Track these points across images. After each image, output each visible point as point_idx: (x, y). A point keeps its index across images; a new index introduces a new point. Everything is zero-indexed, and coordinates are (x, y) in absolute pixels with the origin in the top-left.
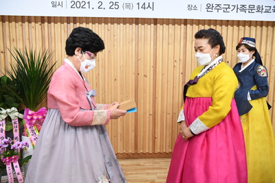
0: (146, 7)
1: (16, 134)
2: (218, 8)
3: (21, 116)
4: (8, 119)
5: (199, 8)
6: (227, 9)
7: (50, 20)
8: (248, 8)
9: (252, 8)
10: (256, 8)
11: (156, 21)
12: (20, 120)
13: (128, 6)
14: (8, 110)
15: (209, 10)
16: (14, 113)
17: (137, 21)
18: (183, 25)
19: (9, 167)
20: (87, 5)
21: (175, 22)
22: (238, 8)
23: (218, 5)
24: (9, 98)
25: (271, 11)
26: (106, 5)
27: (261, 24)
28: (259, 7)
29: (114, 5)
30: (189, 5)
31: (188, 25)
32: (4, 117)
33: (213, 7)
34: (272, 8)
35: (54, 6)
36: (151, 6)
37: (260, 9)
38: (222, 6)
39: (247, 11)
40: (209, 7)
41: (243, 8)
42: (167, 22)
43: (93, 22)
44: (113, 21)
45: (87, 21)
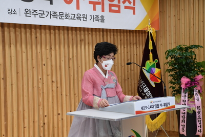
2: (35, 13)
6: (42, 14)
8: (58, 15)
9: (61, 14)
10: (64, 15)
15: (27, 15)
22: (51, 15)
23: (35, 11)
25: (75, 18)
27: (67, 28)
28: (66, 14)
30: (9, 9)
33: (30, 12)
34: (76, 16)
37: (67, 16)
38: (38, 12)
39: (58, 17)
40: (27, 12)
41: (55, 15)
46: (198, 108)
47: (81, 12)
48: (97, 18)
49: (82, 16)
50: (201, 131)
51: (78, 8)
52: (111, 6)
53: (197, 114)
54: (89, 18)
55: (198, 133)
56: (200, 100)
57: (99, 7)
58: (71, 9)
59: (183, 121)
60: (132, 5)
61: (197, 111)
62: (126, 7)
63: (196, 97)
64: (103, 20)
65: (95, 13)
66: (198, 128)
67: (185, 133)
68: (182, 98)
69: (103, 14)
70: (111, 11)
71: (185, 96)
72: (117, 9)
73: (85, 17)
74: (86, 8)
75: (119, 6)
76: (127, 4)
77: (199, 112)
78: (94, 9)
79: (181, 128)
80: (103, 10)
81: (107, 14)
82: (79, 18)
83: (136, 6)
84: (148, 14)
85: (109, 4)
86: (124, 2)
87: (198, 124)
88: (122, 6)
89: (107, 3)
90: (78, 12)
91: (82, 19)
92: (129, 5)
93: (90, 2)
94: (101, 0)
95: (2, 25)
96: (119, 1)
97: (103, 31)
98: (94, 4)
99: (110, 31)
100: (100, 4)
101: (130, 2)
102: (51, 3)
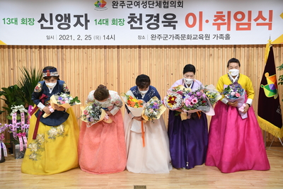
0: (110, 37)
1: (23, 122)
2: (159, 37)
3: (26, 111)
4: (18, 112)
5: (146, 38)
6: (166, 37)
7: (45, 47)
8: (180, 36)
9: (183, 37)
10: (186, 36)
11: (118, 47)
12: (26, 114)
13: (97, 38)
14: (19, 106)
15: (153, 39)
16: (22, 109)
17: (105, 47)
18: (138, 49)
19: (20, 139)
20: (70, 38)
21: (131, 47)
22: (173, 37)
23: (160, 35)
24: (19, 99)
25: (198, 38)
28: (188, 35)
29: (88, 37)
30: (139, 36)
31: (142, 49)
32: (16, 111)
33: (156, 36)
34: (198, 36)
35: (48, 38)
36: (113, 37)
37: (189, 37)
38: (162, 36)
39: (180, 39)
40: (153, 37)
41: (177, 37)
42: (127, 47)
43: (75, 47)
44: (88, 47)
45: (71, 47)
47: (204, 32)
48: (221, 36)
51: (201, 29)
52: (238, 25)
54: (212, 37)
57: (224, 28)
58: (195, 31)
60: (267, 21)
62: (258, 24)
64: (228, 37)
65: (219, 33)
69: (228, 32)
70: (238, 29)
72: (246, 26)
73: (208, 37)
74: (209, 29)
75: (249, 25)
76: (260, 21)
78: (219, 29)
80: (229, 29)
81: (233, 32)
82: (201, 37)
83: (273, 22)
85: (237, 24)
86: (256, 20)
88: (253, 23)
89: (233, 23)
90: (201, 33)
91: (204, 38)
92: (263, 22)
93: (214, 24)
94: (226, 21)
95: (140, 47)
96: (250, 19)
97: (235, 46)
98: (219, 25)
99: (244, 46)
100: (225, 24)
101: (264, 19)
102: (174, 28)
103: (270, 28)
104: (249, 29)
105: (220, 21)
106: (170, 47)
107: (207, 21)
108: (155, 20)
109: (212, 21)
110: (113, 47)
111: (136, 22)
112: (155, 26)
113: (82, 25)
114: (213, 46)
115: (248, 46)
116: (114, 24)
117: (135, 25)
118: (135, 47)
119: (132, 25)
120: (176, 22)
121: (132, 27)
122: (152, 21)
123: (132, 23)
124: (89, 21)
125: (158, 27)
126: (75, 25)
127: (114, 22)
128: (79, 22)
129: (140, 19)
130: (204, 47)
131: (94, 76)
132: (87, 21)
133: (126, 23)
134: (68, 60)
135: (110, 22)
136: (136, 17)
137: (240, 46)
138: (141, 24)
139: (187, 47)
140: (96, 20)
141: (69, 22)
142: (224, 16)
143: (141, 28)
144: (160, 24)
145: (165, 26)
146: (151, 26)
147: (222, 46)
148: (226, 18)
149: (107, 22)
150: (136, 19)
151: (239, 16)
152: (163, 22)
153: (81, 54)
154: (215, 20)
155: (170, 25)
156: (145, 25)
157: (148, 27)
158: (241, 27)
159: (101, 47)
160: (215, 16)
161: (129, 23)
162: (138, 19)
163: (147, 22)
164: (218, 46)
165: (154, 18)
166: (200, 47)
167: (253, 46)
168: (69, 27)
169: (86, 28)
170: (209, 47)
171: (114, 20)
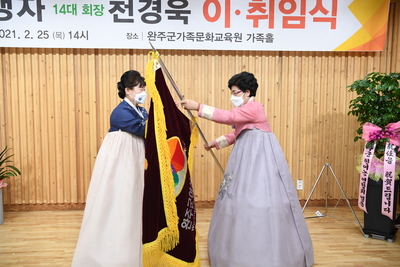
0: (80, 35)
2: (161, 36)
5: (140, 36)
6: (171, 37)
8: (195, 36)
9: (200, 36)
10: (205, 36)
11: (96, 51)
13: (59, 35)
15: (151, 38)
17: (75, 51)
18: (128, 55)
20: (12, 34)
21: (118, 52)
22: (184, 37)
23: (162, 33)
25: (223, 39)
26: (34, 34)
27: (220, 53)
28: (208, 34)
29: (43, 34)
30: (128, 34)
31: (135, 55)
33: (155, 35)
34: (224, 36)
36: (85, 35)
37: (209, 37)
38: (166, 34)
39: (195, 39)
40: (151, 35)
41: (190, 36)
42: (110, 52)
43: (25, 51)
44: (47, 51)
45: (17, 51)
46: (388, 174)
47: (232, 30)
48: (260, 37)
49: (233, 36)
50: (389, 211)
51: (227, 25)
52: (285, 19)
53: (384, 184)
54: (245, 37)
55: (383, 212)
56: (394, 162)
57: (264, 24)
58: (218, 27)
59: (363, 191)
60: (329, 15)
61: (385, 179)
62: (316, 20)
63: (386, 157)
64: (270, 38)
65: (256, 31)
66: (384, 206)
67: (364, 209)
68: (365, 156)
69: (271, 31)
70: (285, 26)
71: (370, 153)
72: (298, 22)
73: (238, 37)
74: (241, 24)
75: (302, 20)
76: (319, 14)
77: (389, 182)
78: (256, 25)
79: (360, 200)
80: (271, 26)
81: (278, 30)
82: (228, 38)
83: (337, 17)
84: (365, 26)
85: (284, 17)
86: (312, 13)
87: (384, 199)
88: (309, 18)
89: (279, 16)
90: (228, 30)
91: (233, 40)
92: (323, 16)
93: (248, 17)
94: (267, 13)
95: (131, 52)
96: (303, 11)
97: (281, 54)
98: (256, 19)
99: (295, 54)
100: (265, 17)
101: (325, 12)
102: (186, 22)
103: (333, 27)
104: (302, 26)
105: (257, 13)
106: (179, 52)
107: (238, 12)
108: (154, 9)
109: (245, 13)
110: (88, 51)
111: (123, 11)
112: (155, 18)
113: (32, 14)
114: (248, 53)
115: (301, 54)
116: (86, 13)
117: (121, 16)
118: (122, 52)
119: (116, 16)
120: (189, 12)
121: (116, 19)
122: (149, 10)
123: (117, 12)
124: (43, 7)
125: (159, 19)
126: (20, 14)
127: (87, 9)
128: (26, 8)
129: (130, 6)
130: (233, 53)
131: (57, 99)
132: (40, 7)
133: (106, 11)
134: (14, 73)
135: (80, 10)
136: (123, 3)
137: (288, 54)
138: (131, 14)
139: (207, 53)
140: (55, 6)
141: (10, 7)
142: (264, 5)
143: (132, 21)
144: (163, 14)
145: (170, 18)
146: (148, 18)
147: (261, 53)
148: (267, 8)
149: (75, 9)
150: (122, 6)
151: (288, 6)
152: (167, 12)
153: (35, 62)
154: (250, 11)
155: (178, 17)
156: (137, 16)
157: (143, 19)
158: (290, 22)
159: (67, 51)
160: (250, 4)
161: (111, 11)
162: (126, 6)
163: (141, 11)
164: (254, 53)
165: (152, 5)
166: (228, 53)
167: (307, 54)
168: (10, 16)
169: (40, 19)
170: (241, 53)
171: (85, 7)
